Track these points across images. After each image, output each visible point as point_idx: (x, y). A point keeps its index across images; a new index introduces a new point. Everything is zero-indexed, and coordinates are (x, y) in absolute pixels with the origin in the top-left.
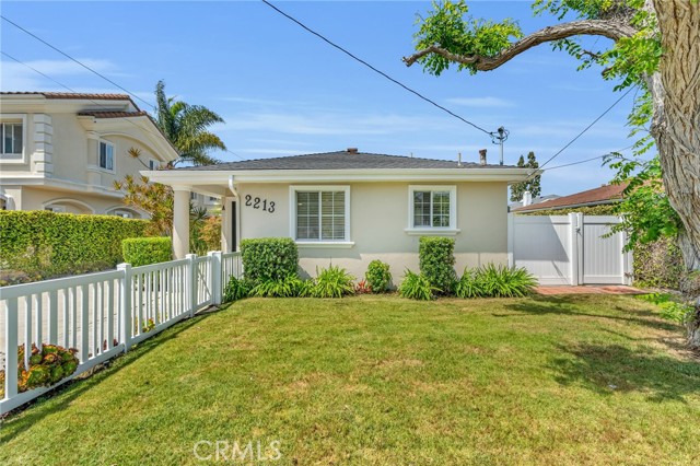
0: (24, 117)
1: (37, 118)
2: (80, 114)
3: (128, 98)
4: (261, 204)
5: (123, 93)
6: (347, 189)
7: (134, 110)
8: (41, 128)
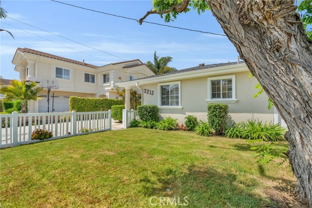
0: (109, 71)
1: (112, 71)
2: (124, 68)
3: (138, 60)
4: (149, 92)
5: (137, 59)
6: (179, 83)
7: (140, 63)
8: (113, 74)
